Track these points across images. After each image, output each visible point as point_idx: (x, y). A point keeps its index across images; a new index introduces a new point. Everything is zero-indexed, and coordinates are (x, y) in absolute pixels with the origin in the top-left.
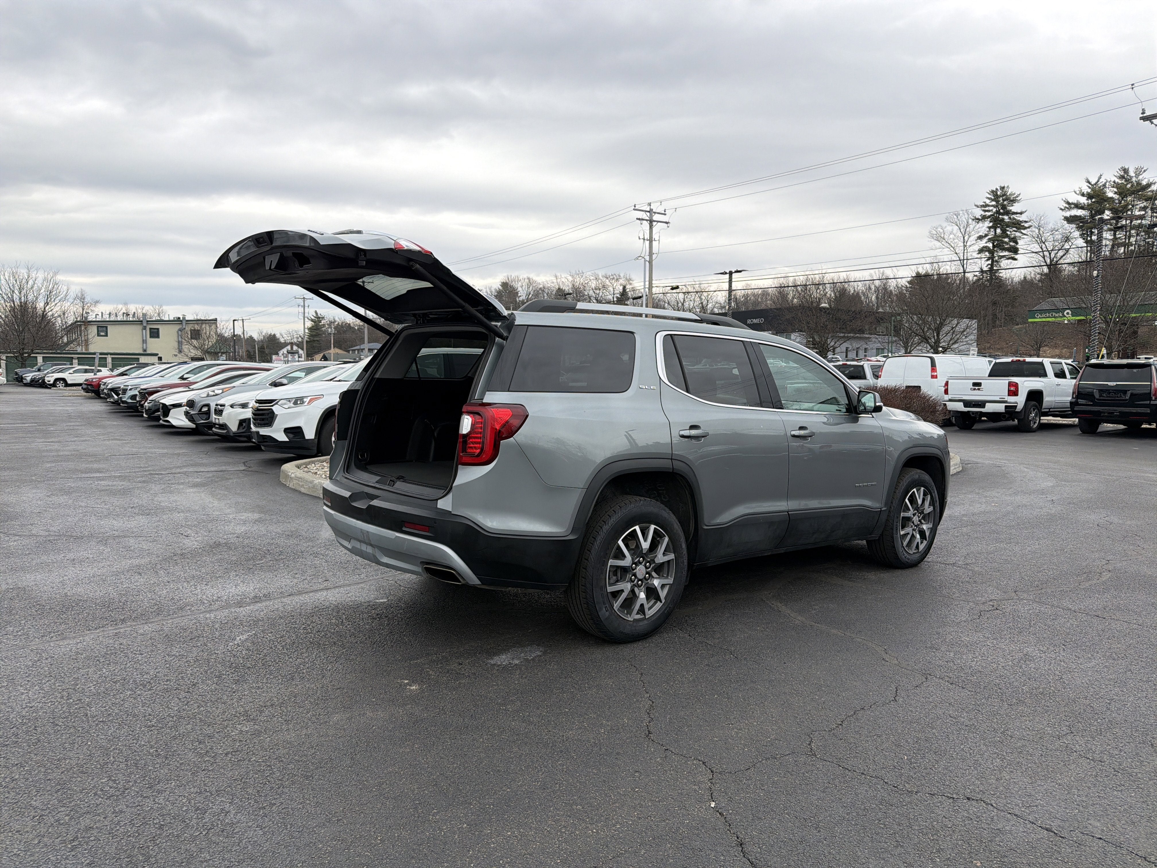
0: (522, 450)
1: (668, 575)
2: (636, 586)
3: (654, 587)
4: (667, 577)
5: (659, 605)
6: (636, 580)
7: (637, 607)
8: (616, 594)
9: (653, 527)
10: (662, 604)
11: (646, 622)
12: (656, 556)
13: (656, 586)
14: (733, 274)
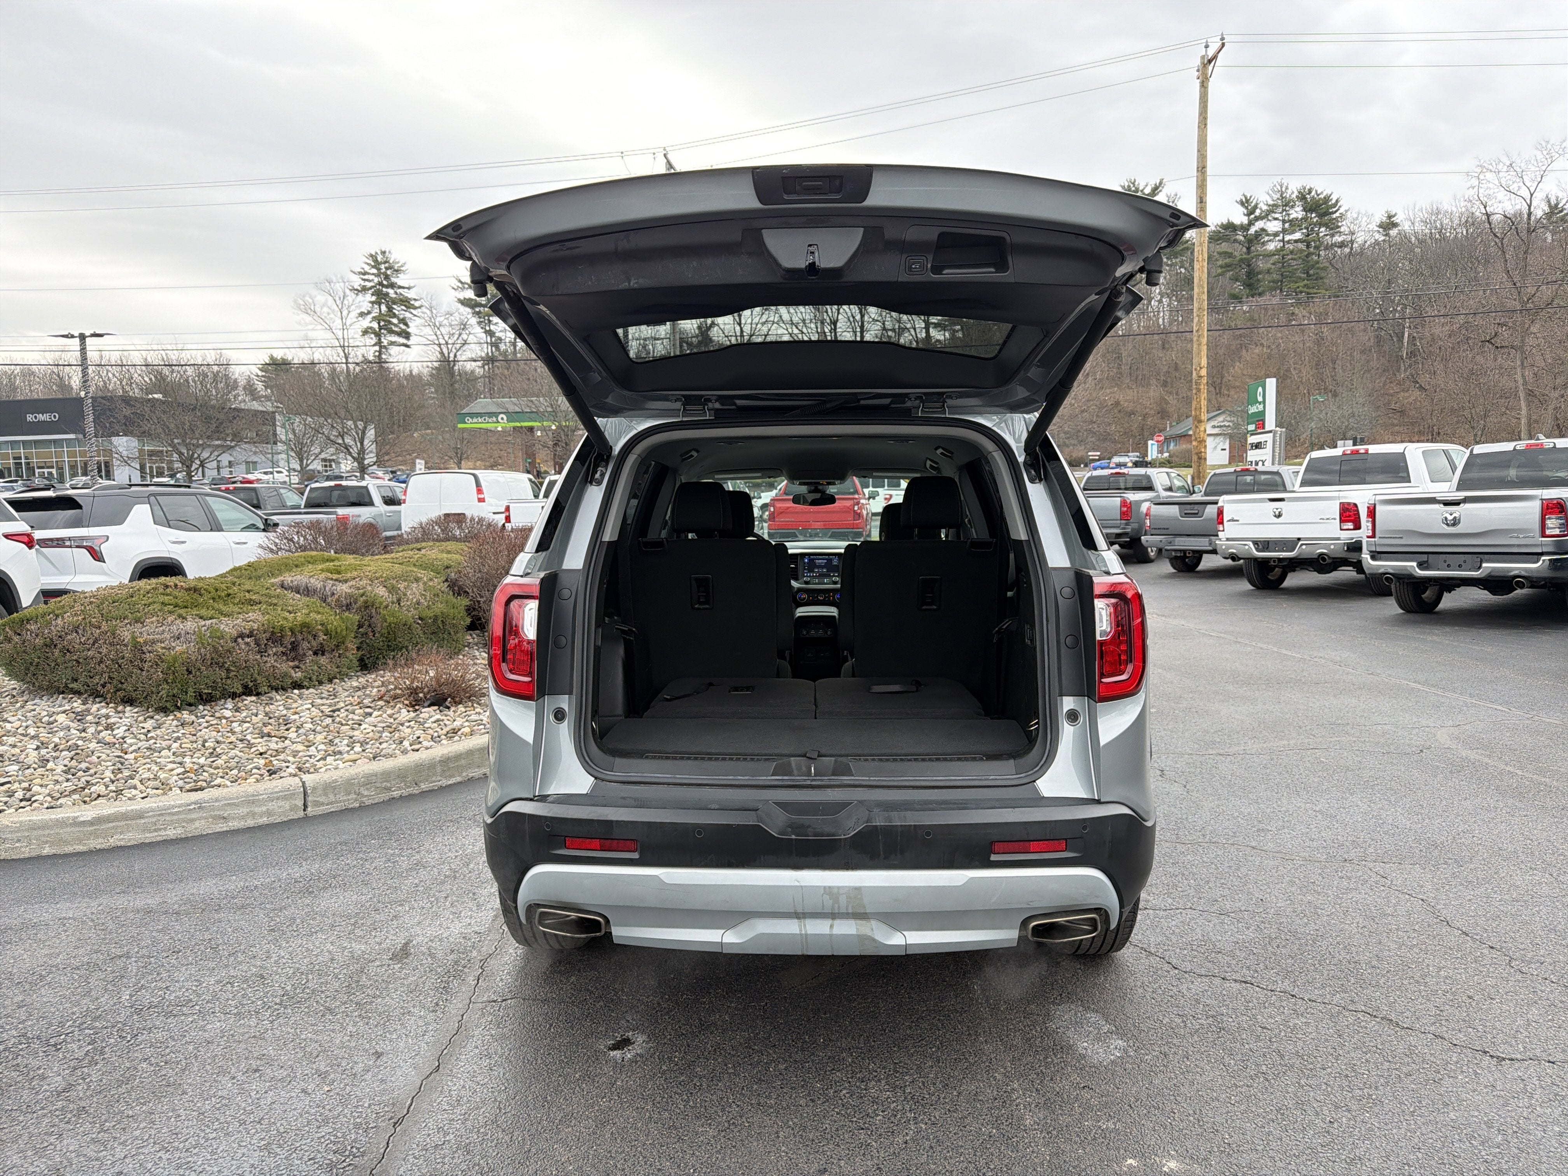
14: (87, 339)
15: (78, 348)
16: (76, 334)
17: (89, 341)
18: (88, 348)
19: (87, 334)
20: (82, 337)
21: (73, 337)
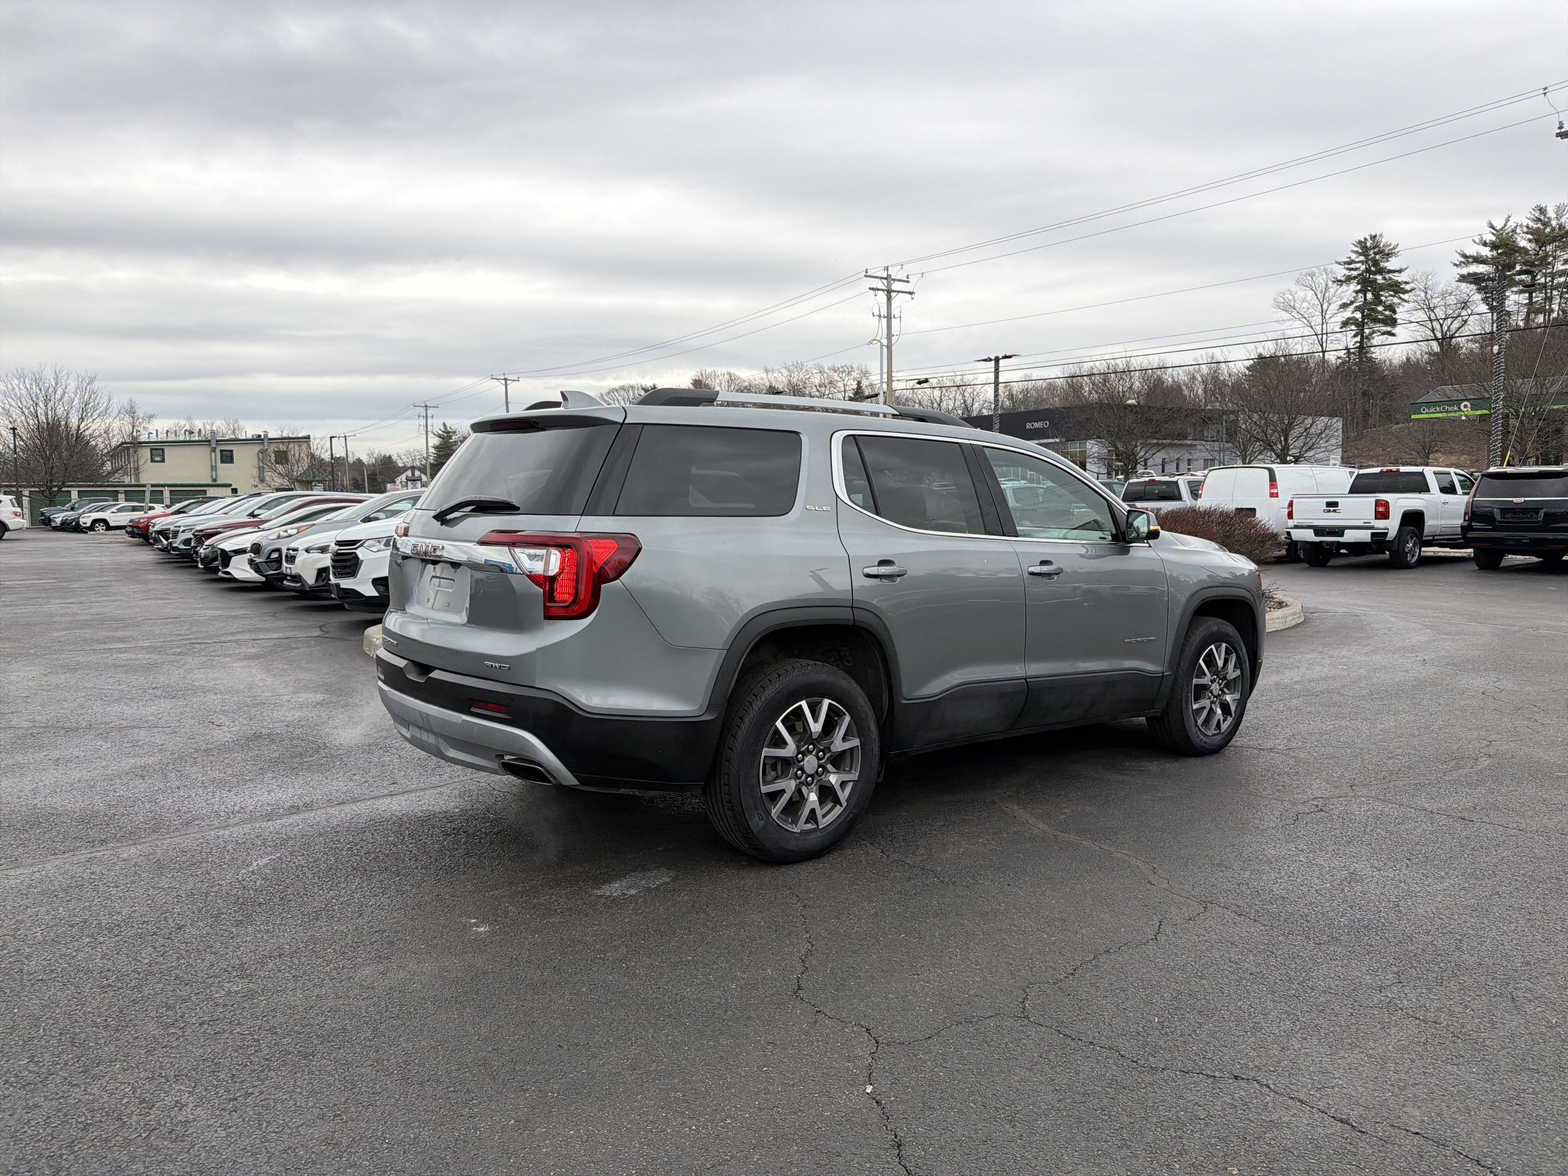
0: (631, 597)
1: (851, 768)
2: (803, 784)
3: (830, 785)
4: (850, 772)
5: (838, 810)
6: (804, 776)
7: (806, 813)
8: (774, 796)
9: (826, 702)
10: (842, 809)
11: (819, 834)
12: (833, 742)
13: (833, 783)
14: (1000, 361)
15: (993, 370)
16: (993, 358)
17: (1002, 363)
18: (1000, 369)
19: (1001, 357)
20: (997, 360)
21: (990, 360)
